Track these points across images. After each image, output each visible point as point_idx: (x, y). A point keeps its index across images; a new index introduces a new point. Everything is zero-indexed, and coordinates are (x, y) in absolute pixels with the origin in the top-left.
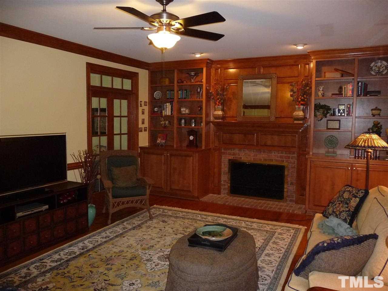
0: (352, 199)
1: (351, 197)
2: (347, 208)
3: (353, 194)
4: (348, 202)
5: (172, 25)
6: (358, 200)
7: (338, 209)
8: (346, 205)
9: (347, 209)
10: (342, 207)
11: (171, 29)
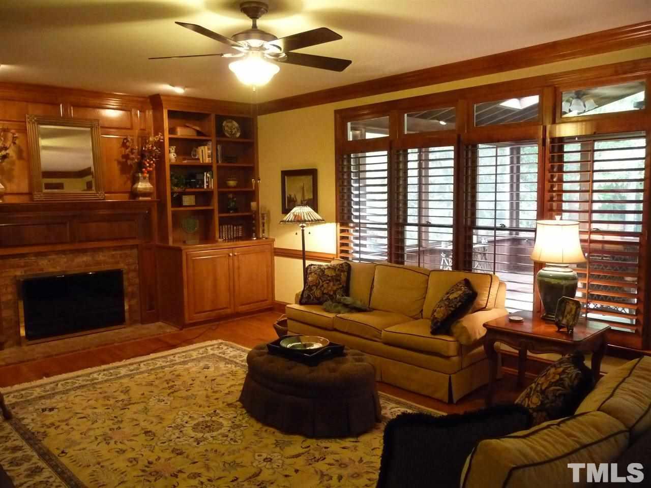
0: (341, 275)
1: (338, 273)
2: (341, 284)
3: (338, 270)
4: (339, 278)
5: (265, 49)
6: (346, 273)
7: (330, 288)
8: (338, 283)
9: (341, 286)
10: (334, 285)
11: (266, 55)
